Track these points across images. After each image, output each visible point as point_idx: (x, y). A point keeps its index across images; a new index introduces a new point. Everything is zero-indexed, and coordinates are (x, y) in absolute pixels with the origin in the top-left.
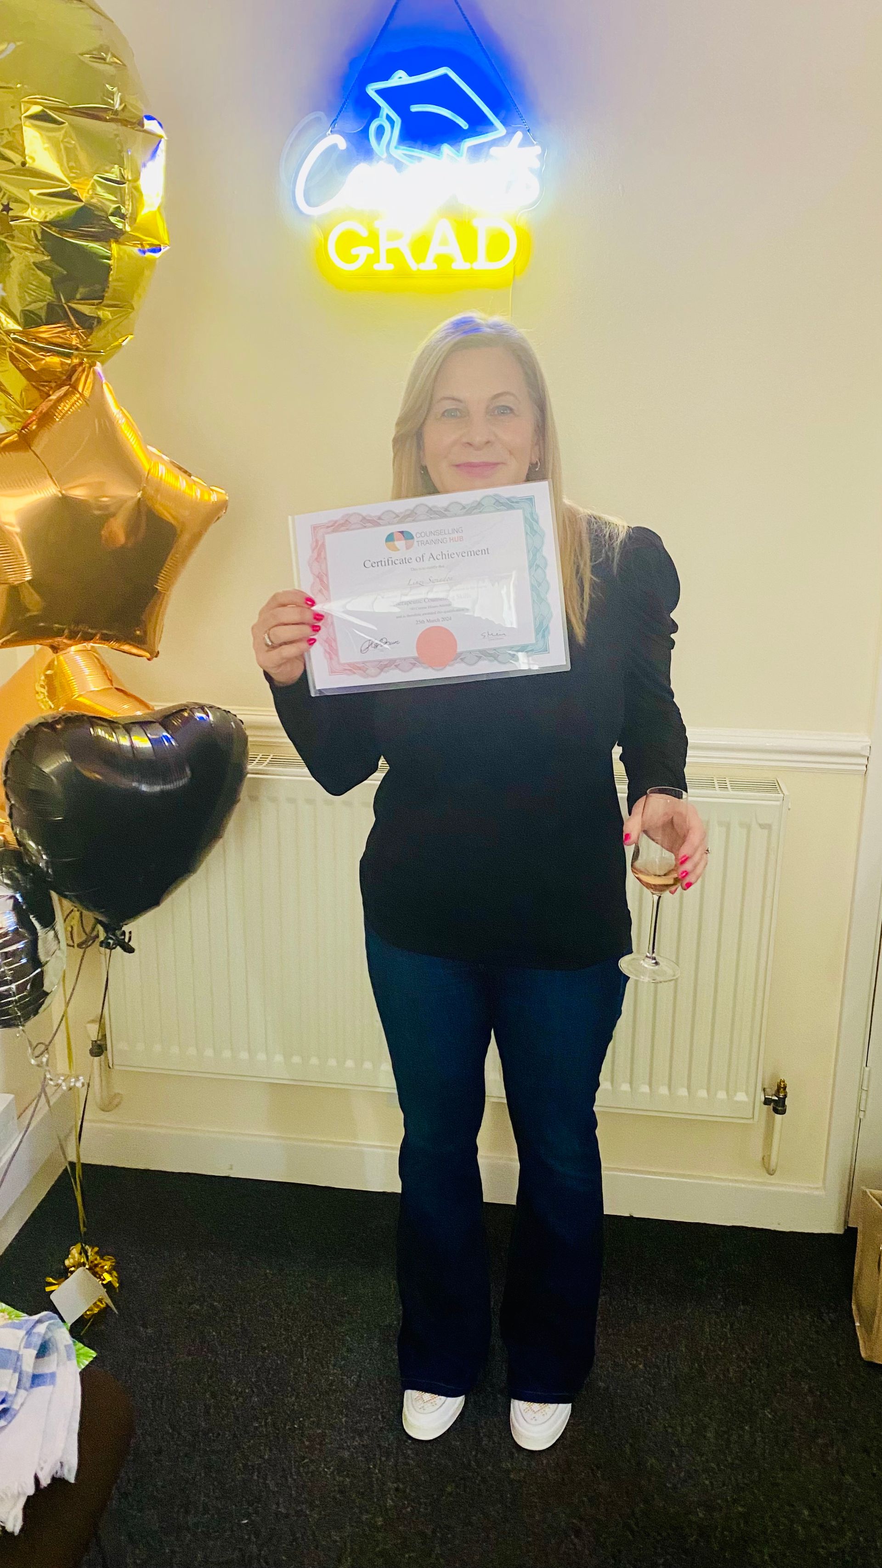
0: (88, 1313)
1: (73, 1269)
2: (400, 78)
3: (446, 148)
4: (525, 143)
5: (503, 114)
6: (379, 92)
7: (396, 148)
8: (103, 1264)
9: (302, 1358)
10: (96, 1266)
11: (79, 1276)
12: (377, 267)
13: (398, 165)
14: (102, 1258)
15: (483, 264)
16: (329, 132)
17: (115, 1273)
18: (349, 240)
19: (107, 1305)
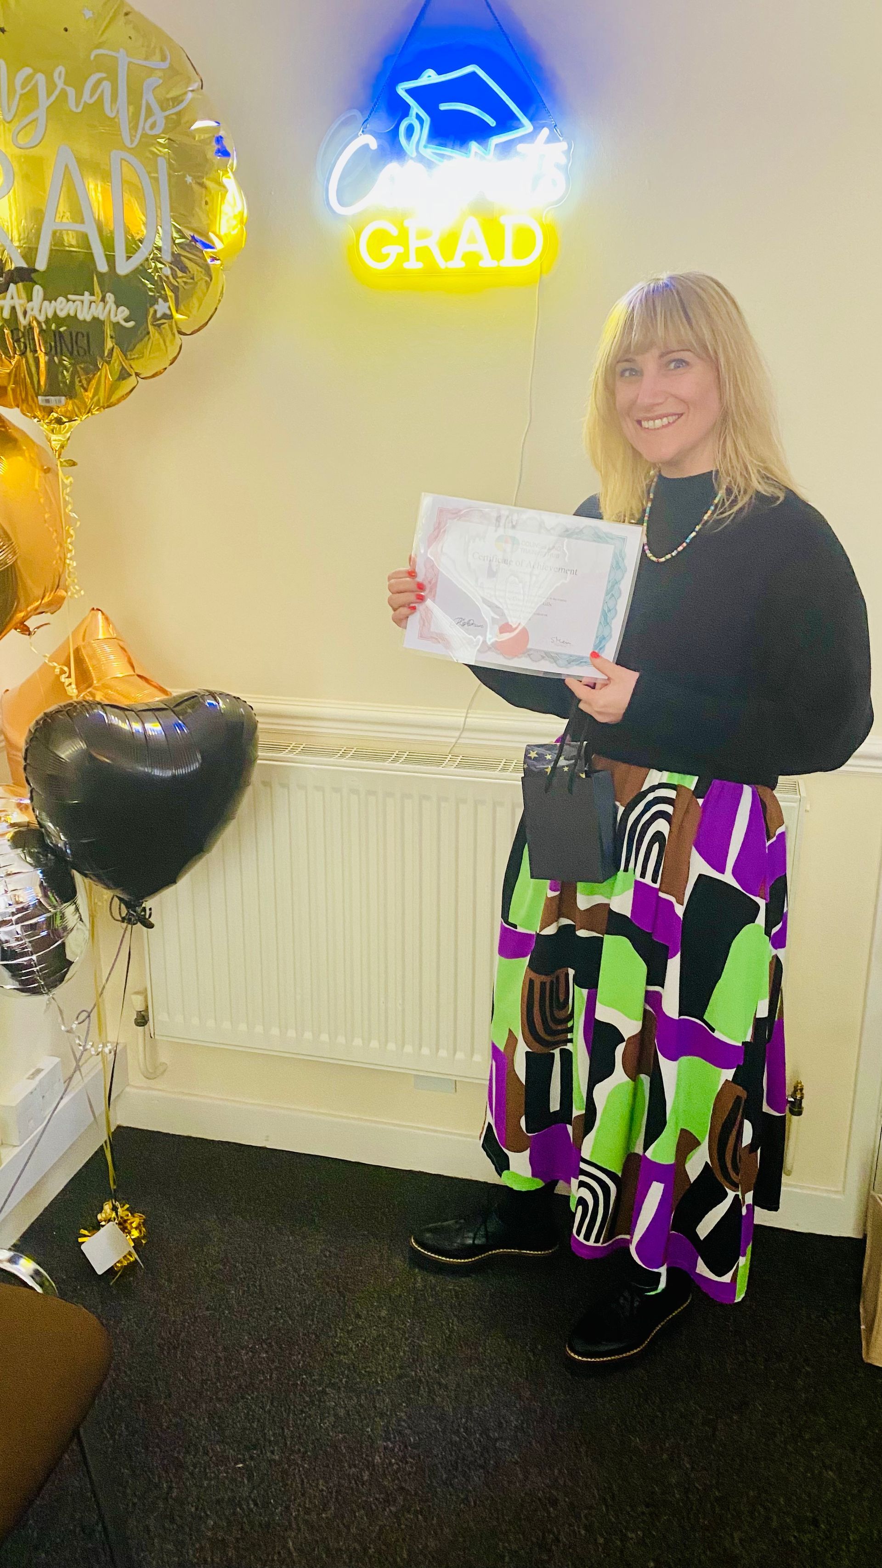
0: (119, 1265)
1: (103, 1223)
2: (430, 76)
3: (474, 145)
4: (550, 140)
5: (532, 110)
6: (409, 91)
7: (425, 147)
8: (132, 1221)
9: (313, 1320)
10: (125, 1221)
11: (109, 1230)
12: (407, 266)
13: (429, 164)
14: (131, 1215)
15: (509, 262)
16: (361, 132)
17: (143, 1229)
18: (380, 239)
19: (136, 1259)
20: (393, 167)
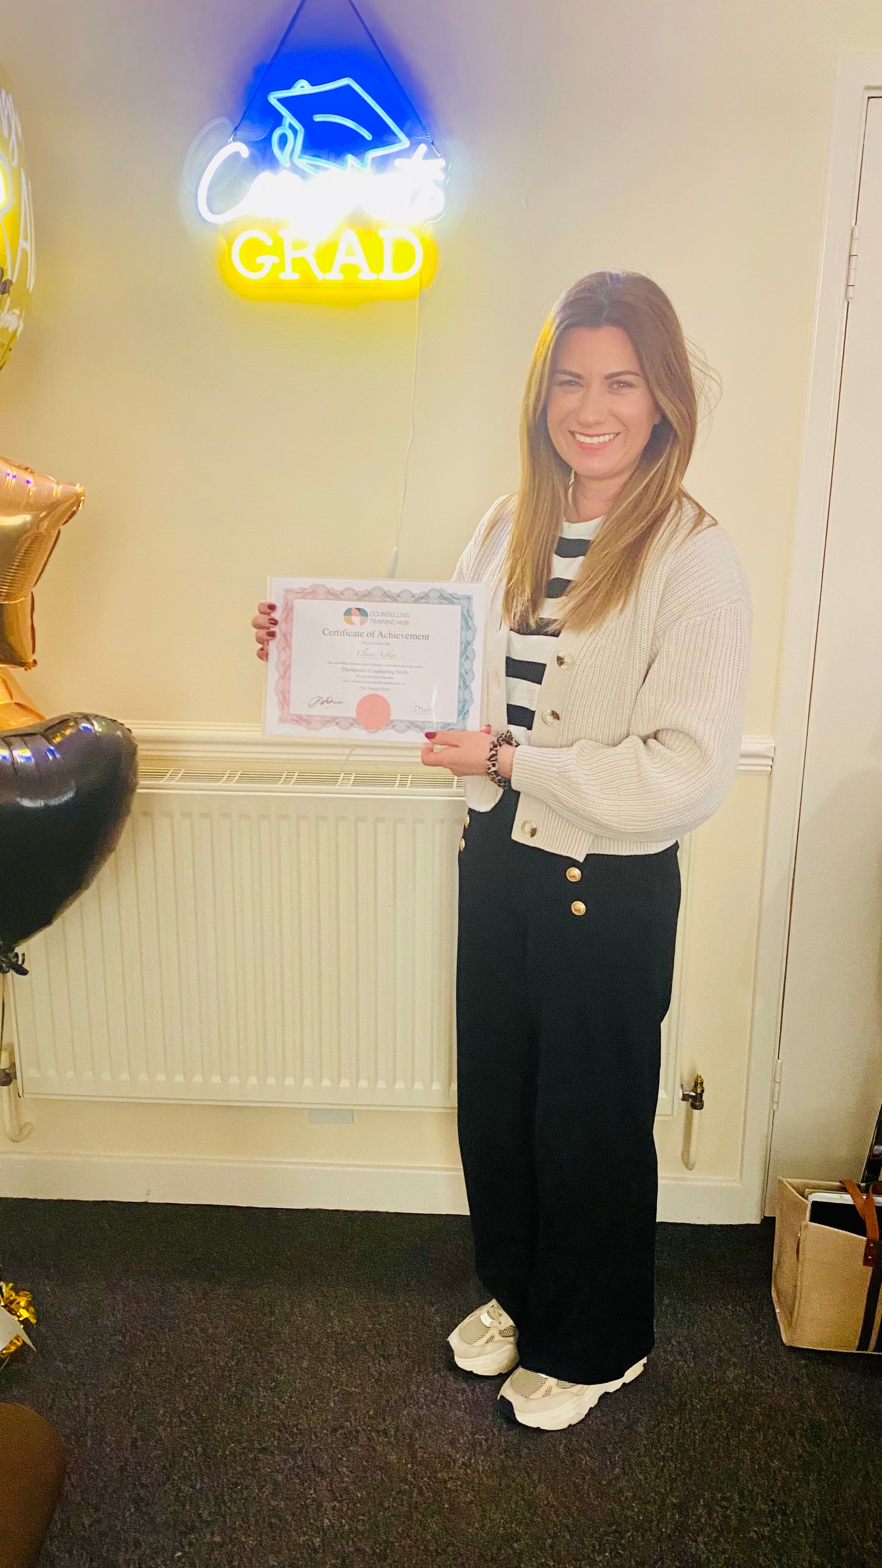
0: (4, 1352)
2: (303, 87)
3: (350, 158)
4: (429, 155)
5: (408, 125)
6: (281, 100)
7: (300, 157)
8: (19, 1300)
10: (12, 1302)
12: (283, 276)
13: (303, 174)
14: (17, 1294)
15: (389, 275)
16: (231, 139)
17: (32, 1309)
18: (253, 248)
19: (24, 1342)
20: (265, 177)
